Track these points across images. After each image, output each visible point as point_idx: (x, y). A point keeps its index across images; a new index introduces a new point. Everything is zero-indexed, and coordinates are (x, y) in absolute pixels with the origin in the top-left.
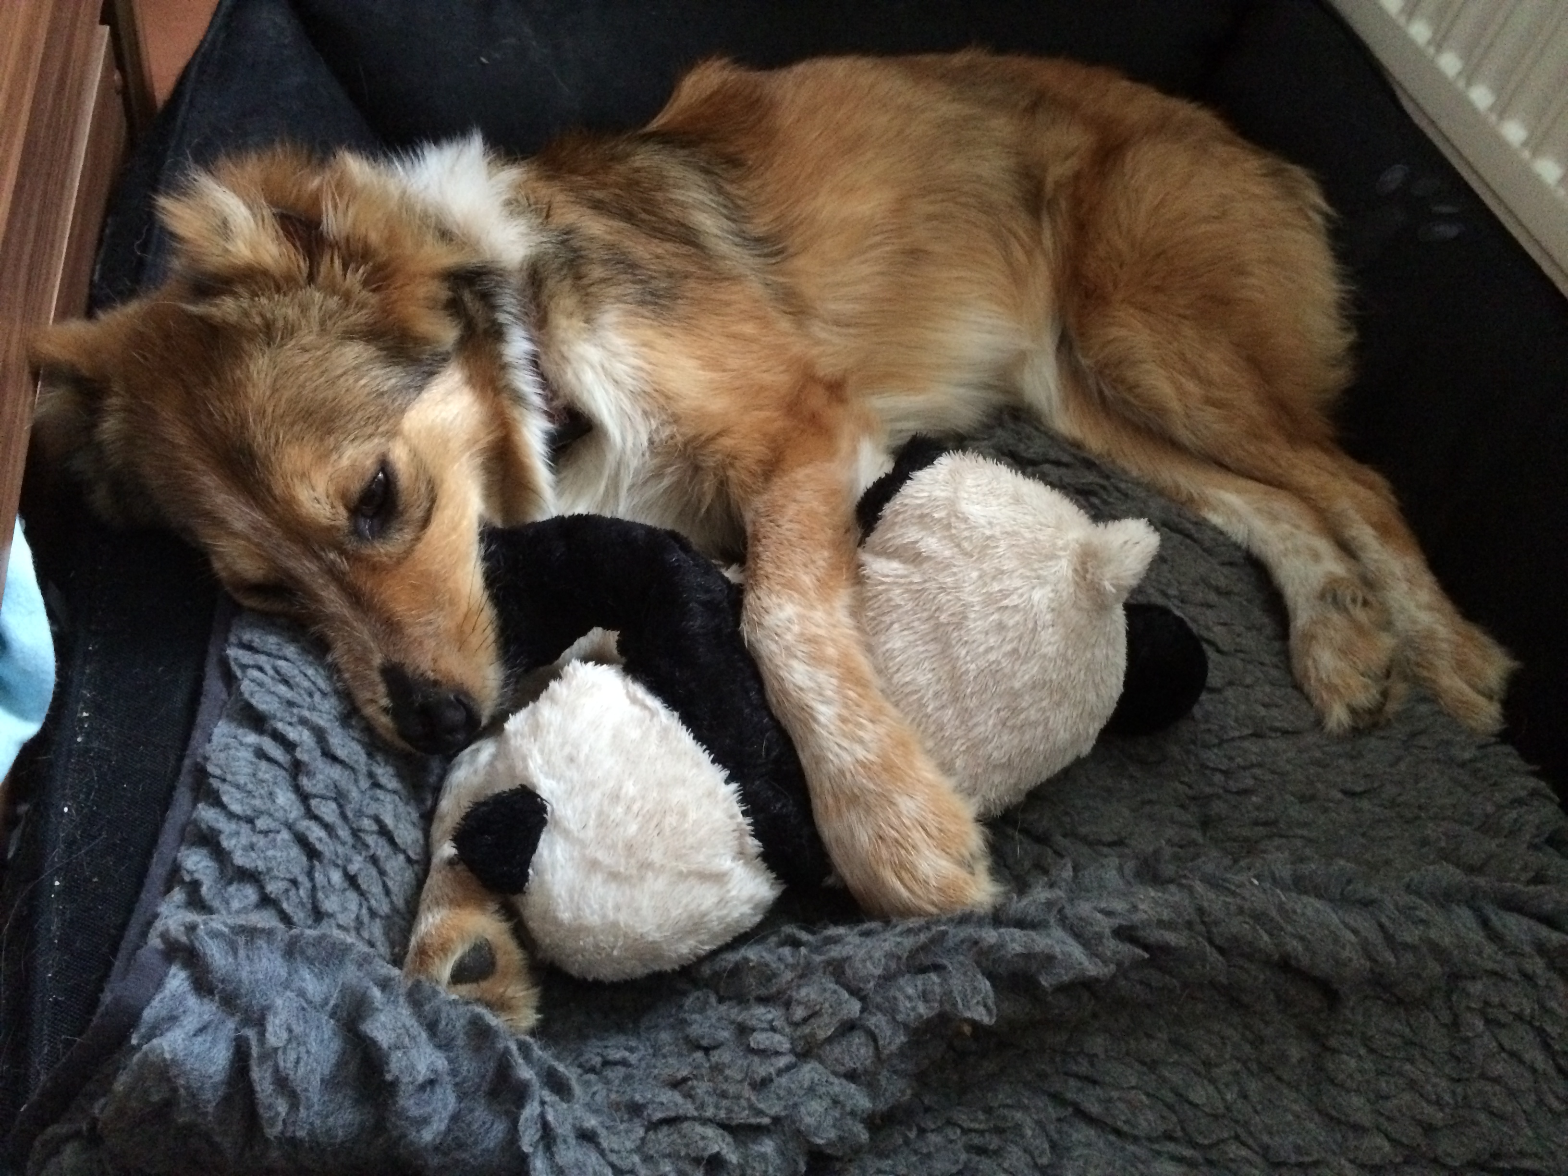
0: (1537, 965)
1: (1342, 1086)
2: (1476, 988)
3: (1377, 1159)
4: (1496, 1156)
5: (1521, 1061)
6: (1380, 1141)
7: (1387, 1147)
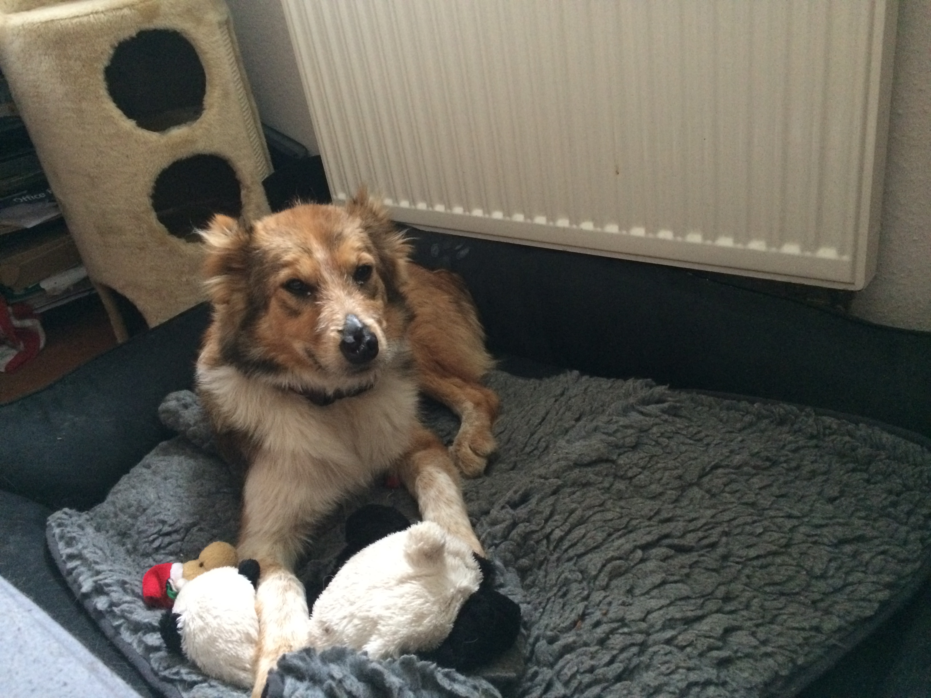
0: (666, 417)
1: (645, 486)
3: (674, 497)
6: (669, 492)
7: (674, 492)
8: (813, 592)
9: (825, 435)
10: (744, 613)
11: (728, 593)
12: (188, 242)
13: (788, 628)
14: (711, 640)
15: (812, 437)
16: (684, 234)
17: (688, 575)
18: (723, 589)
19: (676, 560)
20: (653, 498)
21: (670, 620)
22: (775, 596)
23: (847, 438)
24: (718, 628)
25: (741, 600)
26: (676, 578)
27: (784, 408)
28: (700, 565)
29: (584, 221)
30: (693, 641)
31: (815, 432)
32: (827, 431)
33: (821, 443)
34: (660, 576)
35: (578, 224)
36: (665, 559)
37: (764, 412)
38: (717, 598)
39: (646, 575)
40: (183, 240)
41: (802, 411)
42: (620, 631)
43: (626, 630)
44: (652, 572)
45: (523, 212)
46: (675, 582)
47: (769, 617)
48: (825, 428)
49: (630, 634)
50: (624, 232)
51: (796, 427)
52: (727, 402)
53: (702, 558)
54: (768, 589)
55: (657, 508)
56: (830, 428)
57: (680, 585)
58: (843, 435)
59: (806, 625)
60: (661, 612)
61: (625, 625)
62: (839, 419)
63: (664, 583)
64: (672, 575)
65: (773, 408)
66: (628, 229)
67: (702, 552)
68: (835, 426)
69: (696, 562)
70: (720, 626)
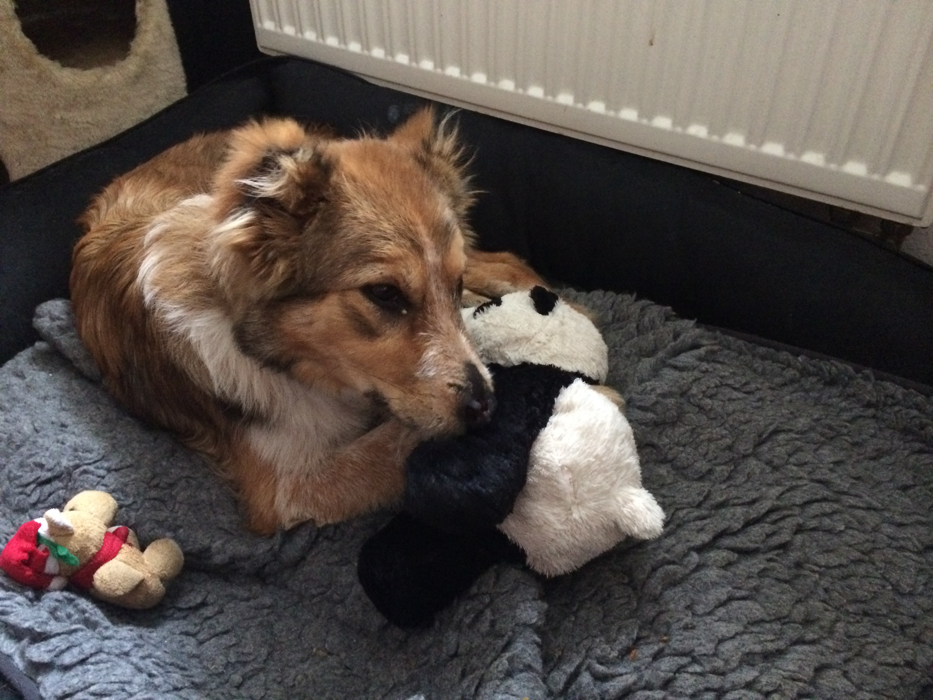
0: (705, 366)
1: (689, 466)
2: (694, 391)
3: (726, 474)
4: (760, 436)
5: (734, 400)
6: (718, 469)
7: (724, 467)
8: (902, 614)
9: (885, 404)
10: (830, 643)
11: (808, 614)
12: (63, 66)
13: (881, 664)
14: (801, 684)
15: (869, 405)
16: (722, 132)
17: (756, 589)
18: (801, 608)
19: (741, 567)
20: (701, 478)
21: (748, 654)
22: (858, 618)
23: (915, 412)
24: (807, 669)
25: (822, 623)
26: (743, 593)
27: (836, 367)
28: (769, 573)
29: (593, 100)
30: (780, 685)
31: (874, 400)
32: (890, 401)
33: (879, 414)
34: (724, 590)
35: (585, 103)
36: (728, 565)
37: (811, 369)
38: (795, 622)
39: (707, 587)
40: (57, 64)
41: (857, 371)
42: (690, 669)
43: (698, 668)
44: (715, 584)
45: (514, 78)
46: (744, 598)
47: (856, 648)
48: (887, 396)
49: (701, 674)
50: (645, 121)
51: (850, 390)
52: (762, 350)
53: (772, 564)
54: (851, 608)
55: (706, 490)
56: (893, 397)
57: (749, 603)
58: (910, 407)
59: (899, 659)
60: (736, 642)
61: (695, 661)
62: (905, 388)
63: (731, 599)
64: (740, 588)
65: (822, 363)
66: (650, 118)
67: (770, 555)
68: (899, 396)
69: (765, 570)
70: (809, 666)
